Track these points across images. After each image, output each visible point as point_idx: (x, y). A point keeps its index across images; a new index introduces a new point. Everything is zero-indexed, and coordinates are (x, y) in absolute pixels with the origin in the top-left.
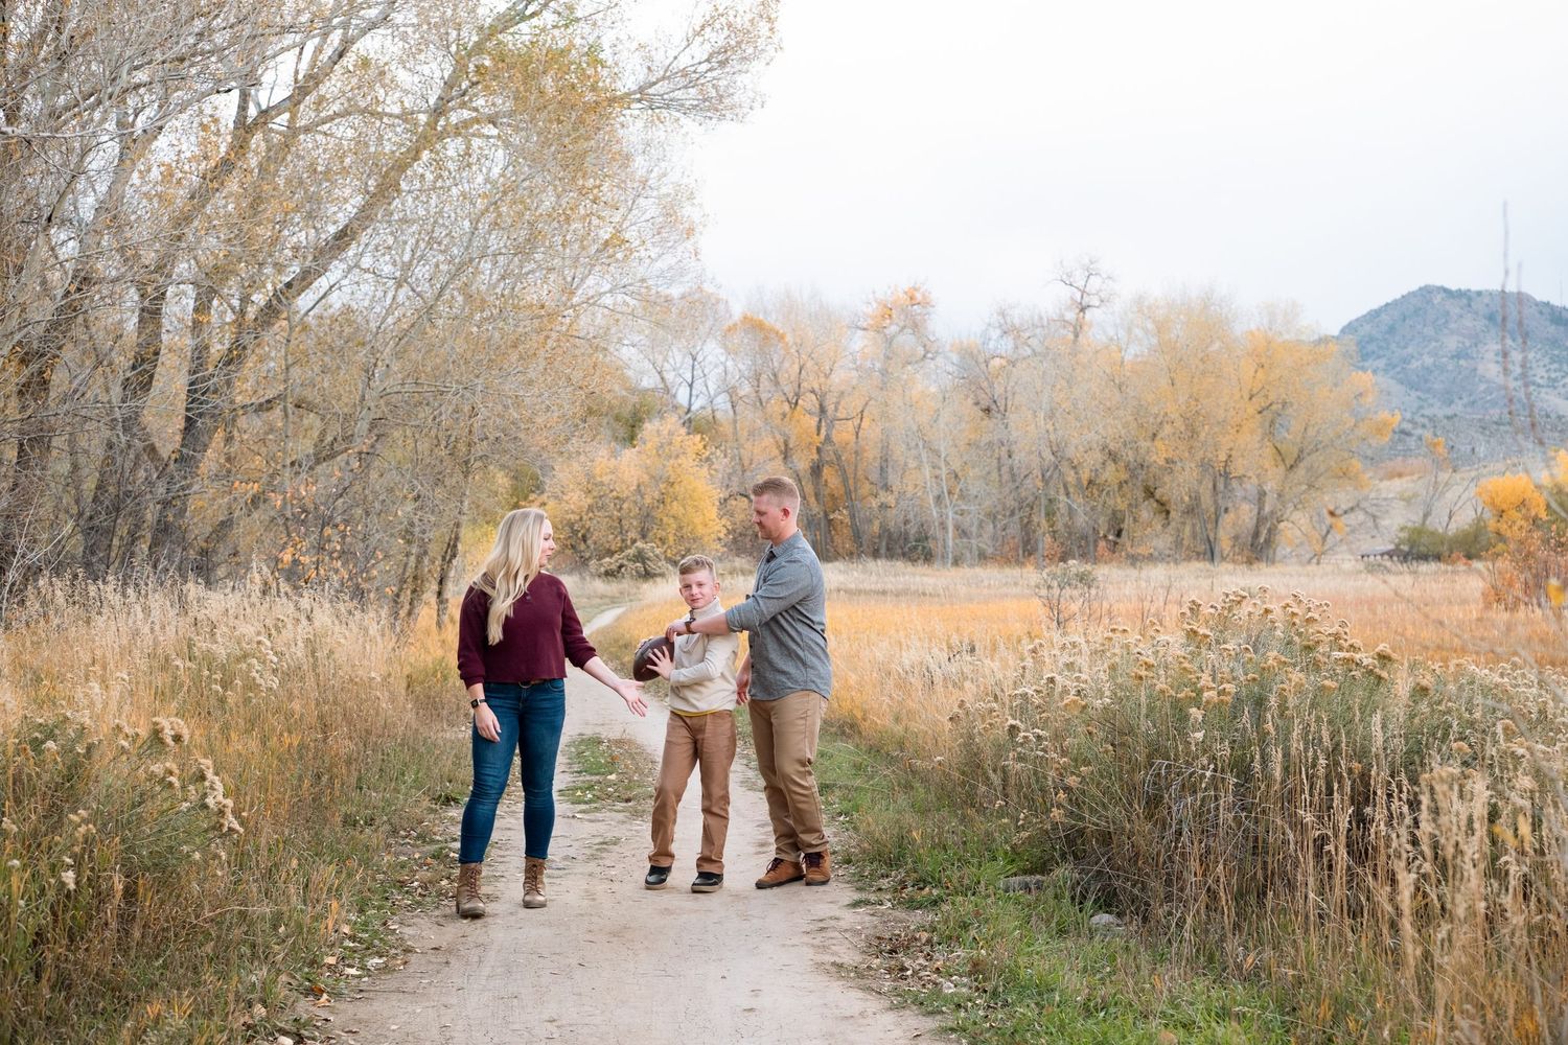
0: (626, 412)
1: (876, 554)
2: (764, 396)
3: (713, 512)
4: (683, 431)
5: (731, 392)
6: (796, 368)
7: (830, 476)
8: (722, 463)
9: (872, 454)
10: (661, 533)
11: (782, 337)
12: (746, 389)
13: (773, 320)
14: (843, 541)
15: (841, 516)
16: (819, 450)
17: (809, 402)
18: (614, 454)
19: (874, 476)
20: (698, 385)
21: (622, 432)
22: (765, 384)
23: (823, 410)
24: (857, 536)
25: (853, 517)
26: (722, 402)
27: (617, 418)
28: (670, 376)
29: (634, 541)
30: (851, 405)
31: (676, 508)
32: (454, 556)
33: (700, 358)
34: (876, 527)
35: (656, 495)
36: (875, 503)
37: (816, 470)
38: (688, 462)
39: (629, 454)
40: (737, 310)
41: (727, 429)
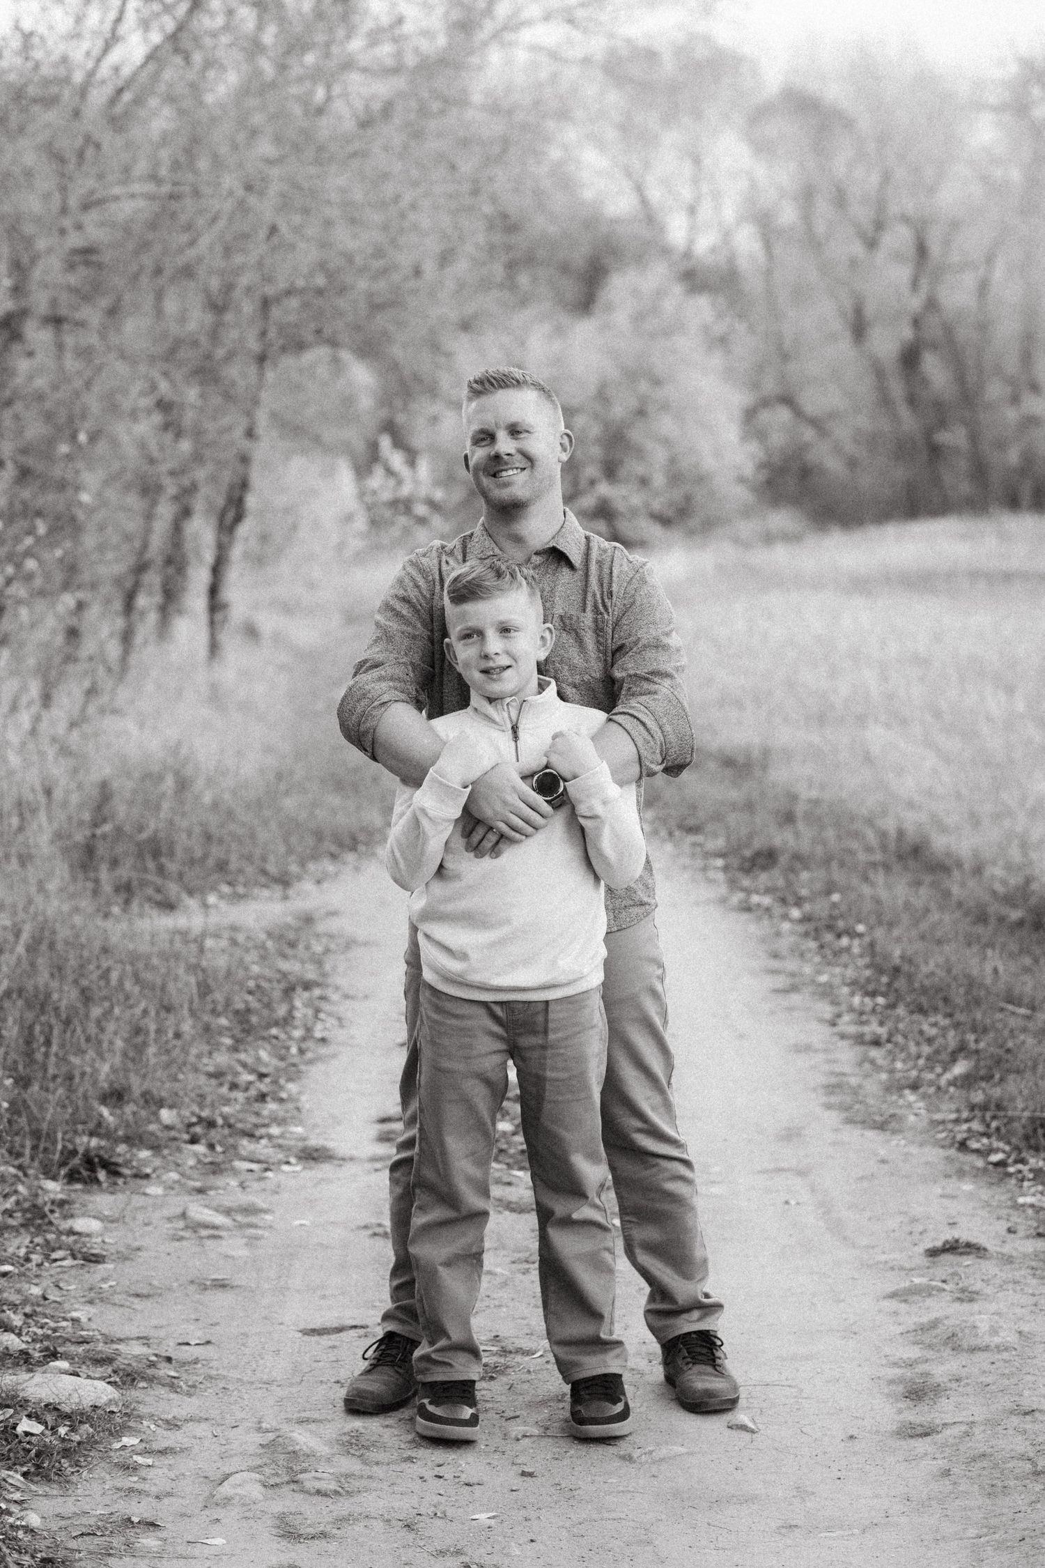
0: (579, 256)
1: (1013, 503)
2: (820, 228)
3: (730, 432)
4: (678, 289)
5: (764, 222)
6: (875, 179)
7: (934, 368)
8: (746, 345)
9: (1007, 330)
10: (639, 469)
11: (848, 124)
12: (788, 215)
13: (835, 93)
14: (957, 480)
15: (954, 437)
16: (916, 323)
17: (898, 238)
18: (559, 331)
19: (1011, 365)
20: (705, 210)
21: (571, 289)
22: (823, 208)
23: (922, 251)
24: (980, 471)
25: (974, 438)
26: (747, 242)
27: (565, 268)
28: (655, 194)
29: (592, 483)
30: (972, 242)
31: (666, 425)
32: (239, 518)
33: (707, 161)
34: (1013, 456)
35: (633, 403)
36: (1012, 415)
37: (910, 358)
38: (687, 344)
39: (584, 330)
40: (773, 79)
41: (753, 284)
